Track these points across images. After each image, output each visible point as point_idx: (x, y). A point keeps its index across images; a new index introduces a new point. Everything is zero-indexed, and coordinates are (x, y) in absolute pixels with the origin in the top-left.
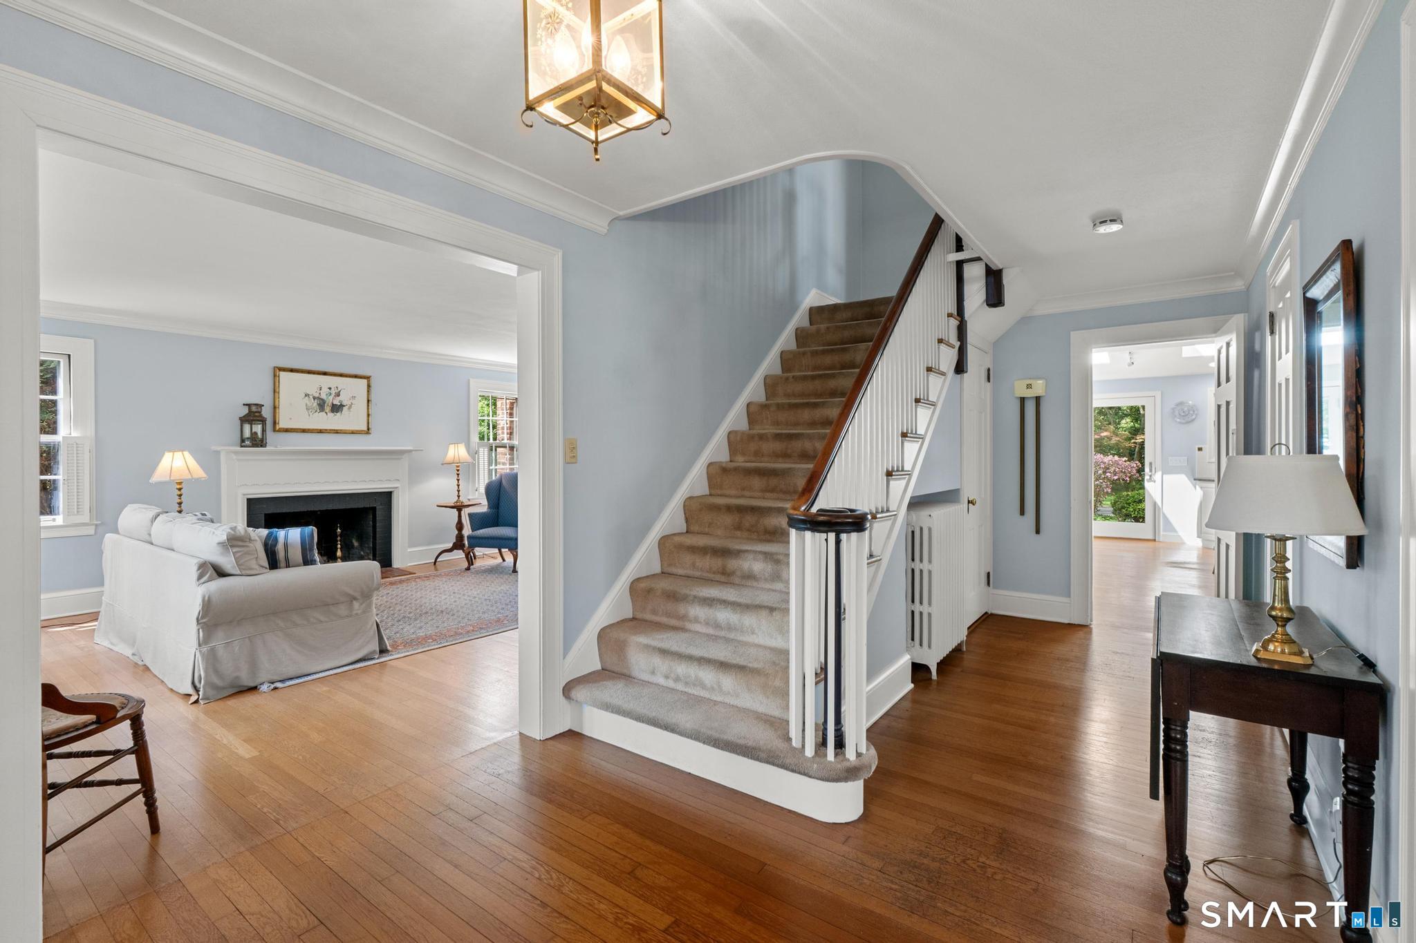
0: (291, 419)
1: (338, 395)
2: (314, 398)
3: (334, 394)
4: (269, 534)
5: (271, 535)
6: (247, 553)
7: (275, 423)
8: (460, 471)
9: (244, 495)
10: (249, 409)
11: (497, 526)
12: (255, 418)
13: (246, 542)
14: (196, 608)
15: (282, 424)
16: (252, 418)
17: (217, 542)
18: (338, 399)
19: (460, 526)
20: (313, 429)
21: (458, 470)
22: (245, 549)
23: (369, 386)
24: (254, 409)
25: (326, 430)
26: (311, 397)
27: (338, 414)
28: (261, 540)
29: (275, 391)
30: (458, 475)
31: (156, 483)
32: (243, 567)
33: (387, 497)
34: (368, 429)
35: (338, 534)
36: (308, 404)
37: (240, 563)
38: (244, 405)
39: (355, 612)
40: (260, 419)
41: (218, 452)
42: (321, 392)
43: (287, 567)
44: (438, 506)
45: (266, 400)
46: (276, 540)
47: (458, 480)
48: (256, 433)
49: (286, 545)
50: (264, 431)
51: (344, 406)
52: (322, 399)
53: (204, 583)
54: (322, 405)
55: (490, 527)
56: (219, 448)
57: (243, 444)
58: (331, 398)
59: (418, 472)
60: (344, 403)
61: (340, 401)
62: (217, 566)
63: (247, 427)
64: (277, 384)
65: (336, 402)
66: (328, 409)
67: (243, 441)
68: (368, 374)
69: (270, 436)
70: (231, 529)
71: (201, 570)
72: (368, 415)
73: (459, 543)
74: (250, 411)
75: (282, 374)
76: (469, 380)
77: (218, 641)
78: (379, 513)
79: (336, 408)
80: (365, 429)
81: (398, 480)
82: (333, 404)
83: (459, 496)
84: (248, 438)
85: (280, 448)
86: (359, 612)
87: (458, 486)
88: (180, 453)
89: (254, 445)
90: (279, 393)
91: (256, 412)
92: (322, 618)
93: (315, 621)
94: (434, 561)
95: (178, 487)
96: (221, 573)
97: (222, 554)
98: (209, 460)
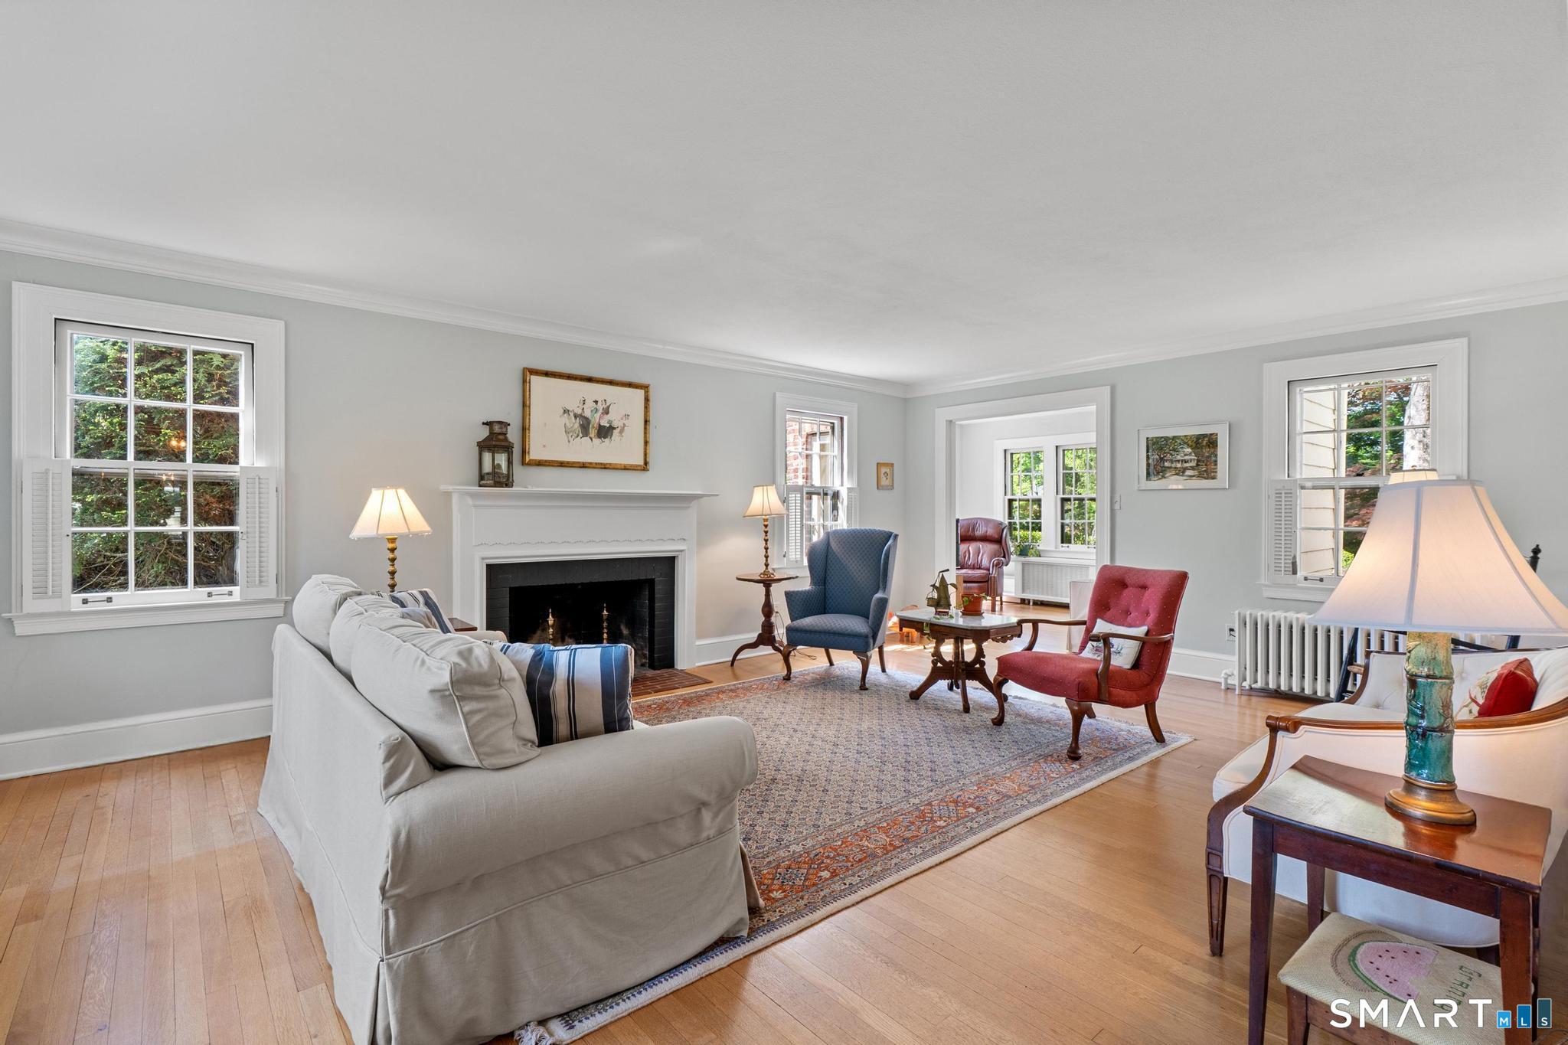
0: (544, 446)
1: (606, 411)
2: (576, 416)
3: (601, 411)
4: (535, 656)
5: (541, 659)
6: (496, 714)
7: (524, 452)
8: (768, 528)
9: (483, 559)
10: (491, 429)
11: (825, 613)
12: (498, 443)
13: (489, 685)
14: (380, 864)
15: (534, 455)
16: (494, 443)
17: (430, 688)
18: (607, 417)
19: (768, 610)
20: (574, 463)
21: (766, 526)
22: (491, 705)
23: (647, 400)
24: (497, 429)
25: (591, 463)
26: (572, 414)
27: (607, 440)
28: (521, 675)
29: (525, 405)
30: (766, 532)
31: (359, 539)
32: (486, 749)
33: (668, 564)
34: (646, 463)
35: (605, 617)
36: (568, 424)
37: (481, 737)
38: (484, 424)
39: (704, 835)
40: (503, 444)
41: (448, 495)
42: (585, 406)
43: (572, 739)
44: (738, 579)
45: (513, 418)
46: (550, 672)
47: (766, 541)
48: (499, 466)
49: (571, 684)
50: (510, 462)
51: (615, 428)
52: (586, 419)
53: (398, 794)
54: (585, 426)
55: (814, 615)
56: (450, 488)
57: (483, 482)
58: (597, 416)
59: (710, 530)
60: (615, 424)
61: (610, 422)
62: (429, 744)
63: (487, 457)
64: (528, 393)
65: (605, 423)
66: (593, 432)
67: (482, 477)
68: (644, 381)
69: (518, 471)
70: (460, 654)
71: (392, 761)
72: (646, 443)
73: (767, 635)
74: (492, 433)
75: (534, 379)
76: (775, 394)
77: (429, 940)
78: (658, 587)
79: (605, 432)
80: (641, 462)
81: (684, 539)
82: (600, 425)
83: (767, 565)
84: (488, 474)
85: (530, 489)
86: (712, 832)
87: (766, 549)
88: (394, 490)
89: (498, 484)
90: (529, 407)
91: (500, 434)
92: (644, 855)
93: (630, 862)
94: (731, 659)
95: (391, 546)
96: (439, 765)
97: (440, 717)
98: (434, 506)
